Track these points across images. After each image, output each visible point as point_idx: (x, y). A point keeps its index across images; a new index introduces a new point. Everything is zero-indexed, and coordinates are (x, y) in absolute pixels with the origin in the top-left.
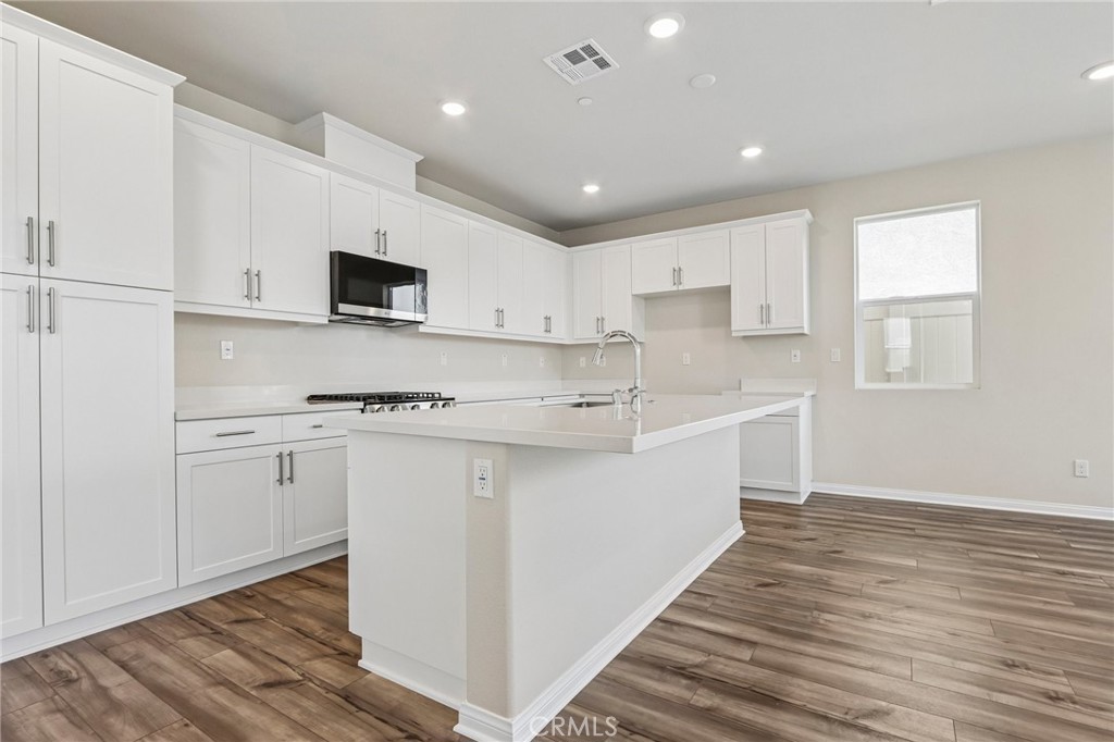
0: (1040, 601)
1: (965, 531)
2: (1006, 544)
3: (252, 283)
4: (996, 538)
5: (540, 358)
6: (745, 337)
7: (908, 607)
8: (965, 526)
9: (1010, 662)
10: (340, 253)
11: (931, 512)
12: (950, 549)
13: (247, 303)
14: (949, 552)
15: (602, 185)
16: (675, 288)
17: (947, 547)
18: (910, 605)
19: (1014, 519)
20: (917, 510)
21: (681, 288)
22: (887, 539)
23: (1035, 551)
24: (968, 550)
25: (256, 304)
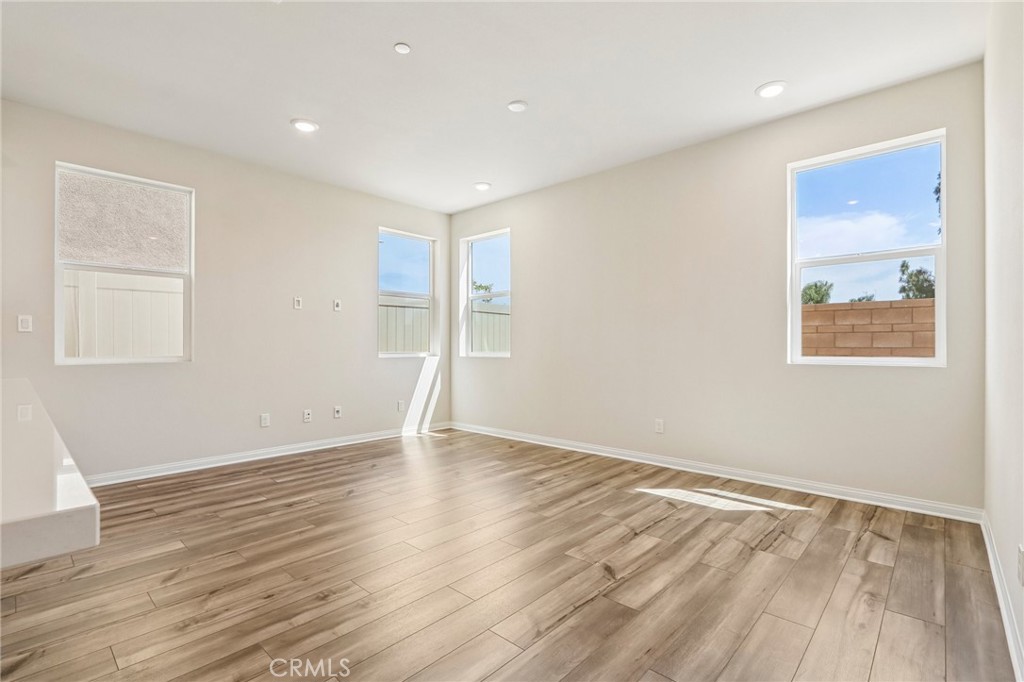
0: (297, 534)
1: (198, 496)
2: (237, 496)
4: (226, 493)
7: (212, 593)
8: (195, 490)
9: (322, 595)
11: (154, 487)
12: (200, 517)
14: (201, 520)
17: (195, 516)
18: (212, 589)
19: (225, 472)
20: (140, 489)
22: (133, 531)
23: (260, 494)
24: (215, 512)
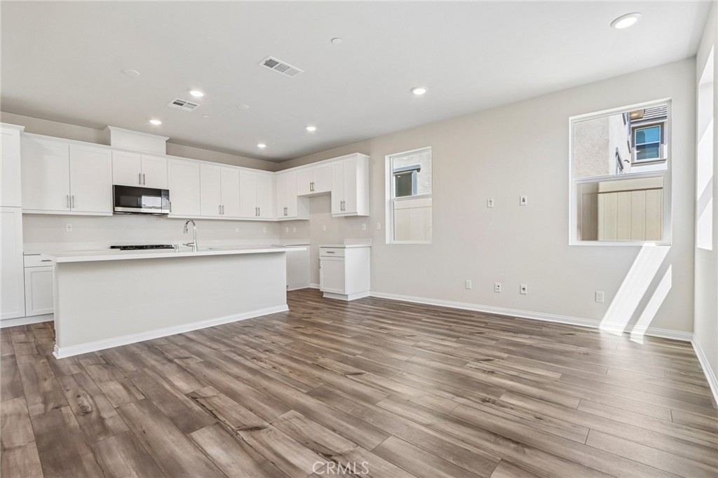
3: (70, 200)
5: (264, 229)
6: (346, 217)
10: (116, 186)
13: (69, 209)
15: (266, 145)
16: (312, 193)
21: (314, 192)
25: (72, 209)
